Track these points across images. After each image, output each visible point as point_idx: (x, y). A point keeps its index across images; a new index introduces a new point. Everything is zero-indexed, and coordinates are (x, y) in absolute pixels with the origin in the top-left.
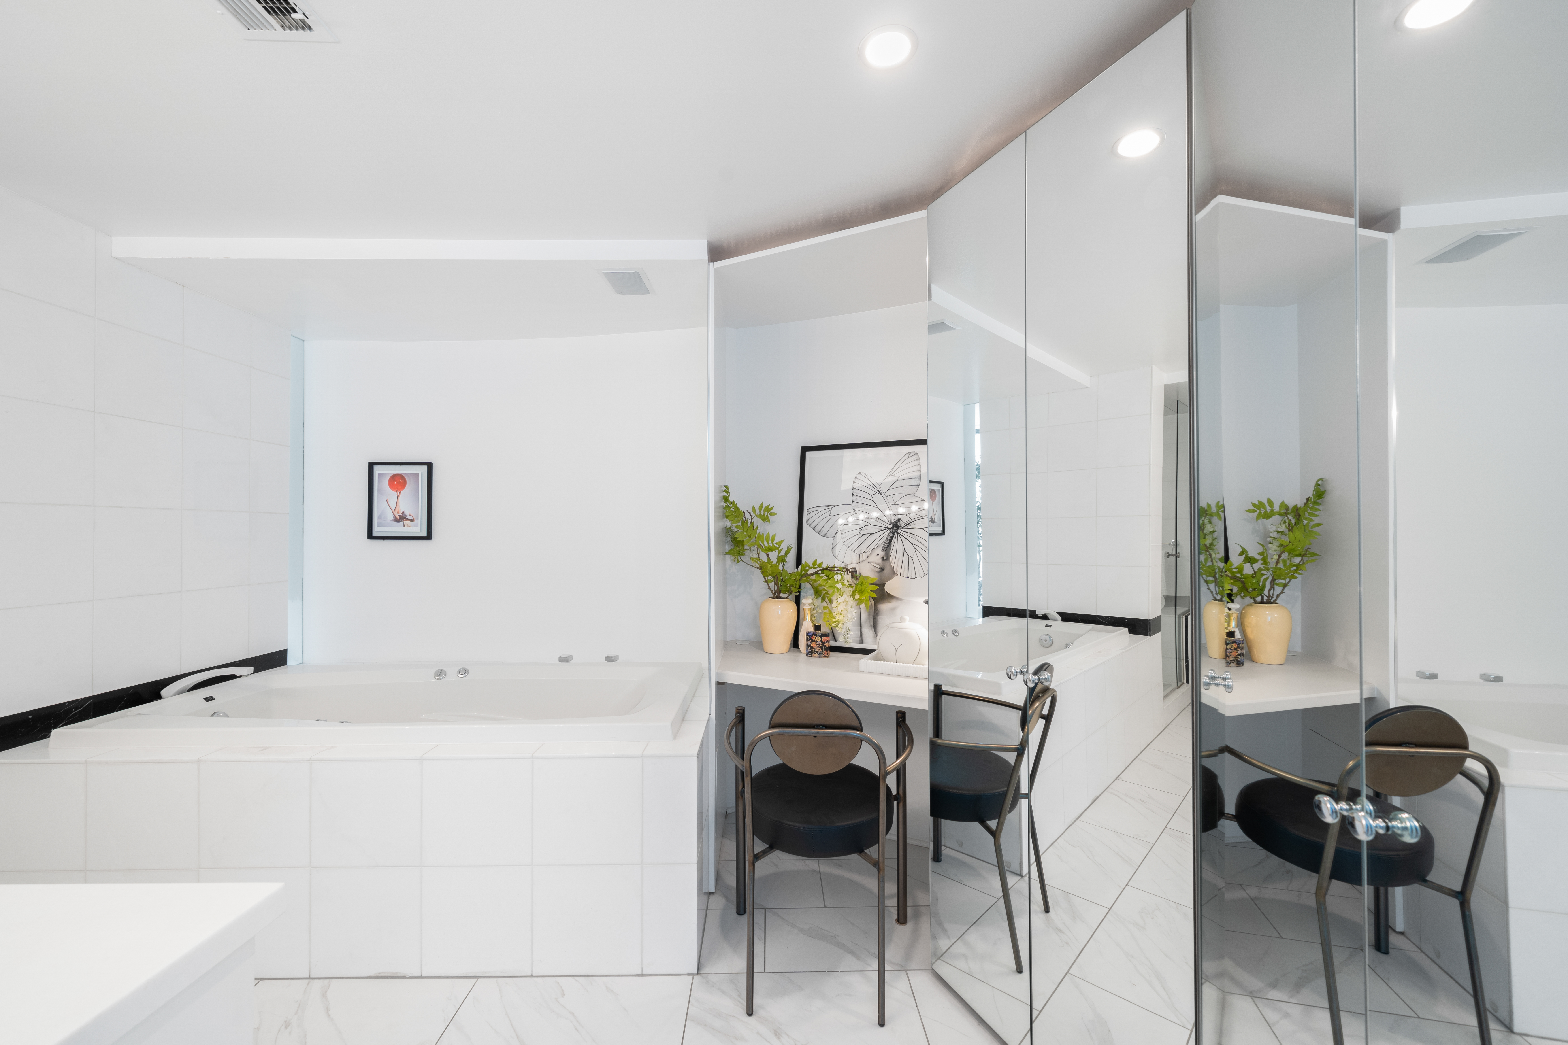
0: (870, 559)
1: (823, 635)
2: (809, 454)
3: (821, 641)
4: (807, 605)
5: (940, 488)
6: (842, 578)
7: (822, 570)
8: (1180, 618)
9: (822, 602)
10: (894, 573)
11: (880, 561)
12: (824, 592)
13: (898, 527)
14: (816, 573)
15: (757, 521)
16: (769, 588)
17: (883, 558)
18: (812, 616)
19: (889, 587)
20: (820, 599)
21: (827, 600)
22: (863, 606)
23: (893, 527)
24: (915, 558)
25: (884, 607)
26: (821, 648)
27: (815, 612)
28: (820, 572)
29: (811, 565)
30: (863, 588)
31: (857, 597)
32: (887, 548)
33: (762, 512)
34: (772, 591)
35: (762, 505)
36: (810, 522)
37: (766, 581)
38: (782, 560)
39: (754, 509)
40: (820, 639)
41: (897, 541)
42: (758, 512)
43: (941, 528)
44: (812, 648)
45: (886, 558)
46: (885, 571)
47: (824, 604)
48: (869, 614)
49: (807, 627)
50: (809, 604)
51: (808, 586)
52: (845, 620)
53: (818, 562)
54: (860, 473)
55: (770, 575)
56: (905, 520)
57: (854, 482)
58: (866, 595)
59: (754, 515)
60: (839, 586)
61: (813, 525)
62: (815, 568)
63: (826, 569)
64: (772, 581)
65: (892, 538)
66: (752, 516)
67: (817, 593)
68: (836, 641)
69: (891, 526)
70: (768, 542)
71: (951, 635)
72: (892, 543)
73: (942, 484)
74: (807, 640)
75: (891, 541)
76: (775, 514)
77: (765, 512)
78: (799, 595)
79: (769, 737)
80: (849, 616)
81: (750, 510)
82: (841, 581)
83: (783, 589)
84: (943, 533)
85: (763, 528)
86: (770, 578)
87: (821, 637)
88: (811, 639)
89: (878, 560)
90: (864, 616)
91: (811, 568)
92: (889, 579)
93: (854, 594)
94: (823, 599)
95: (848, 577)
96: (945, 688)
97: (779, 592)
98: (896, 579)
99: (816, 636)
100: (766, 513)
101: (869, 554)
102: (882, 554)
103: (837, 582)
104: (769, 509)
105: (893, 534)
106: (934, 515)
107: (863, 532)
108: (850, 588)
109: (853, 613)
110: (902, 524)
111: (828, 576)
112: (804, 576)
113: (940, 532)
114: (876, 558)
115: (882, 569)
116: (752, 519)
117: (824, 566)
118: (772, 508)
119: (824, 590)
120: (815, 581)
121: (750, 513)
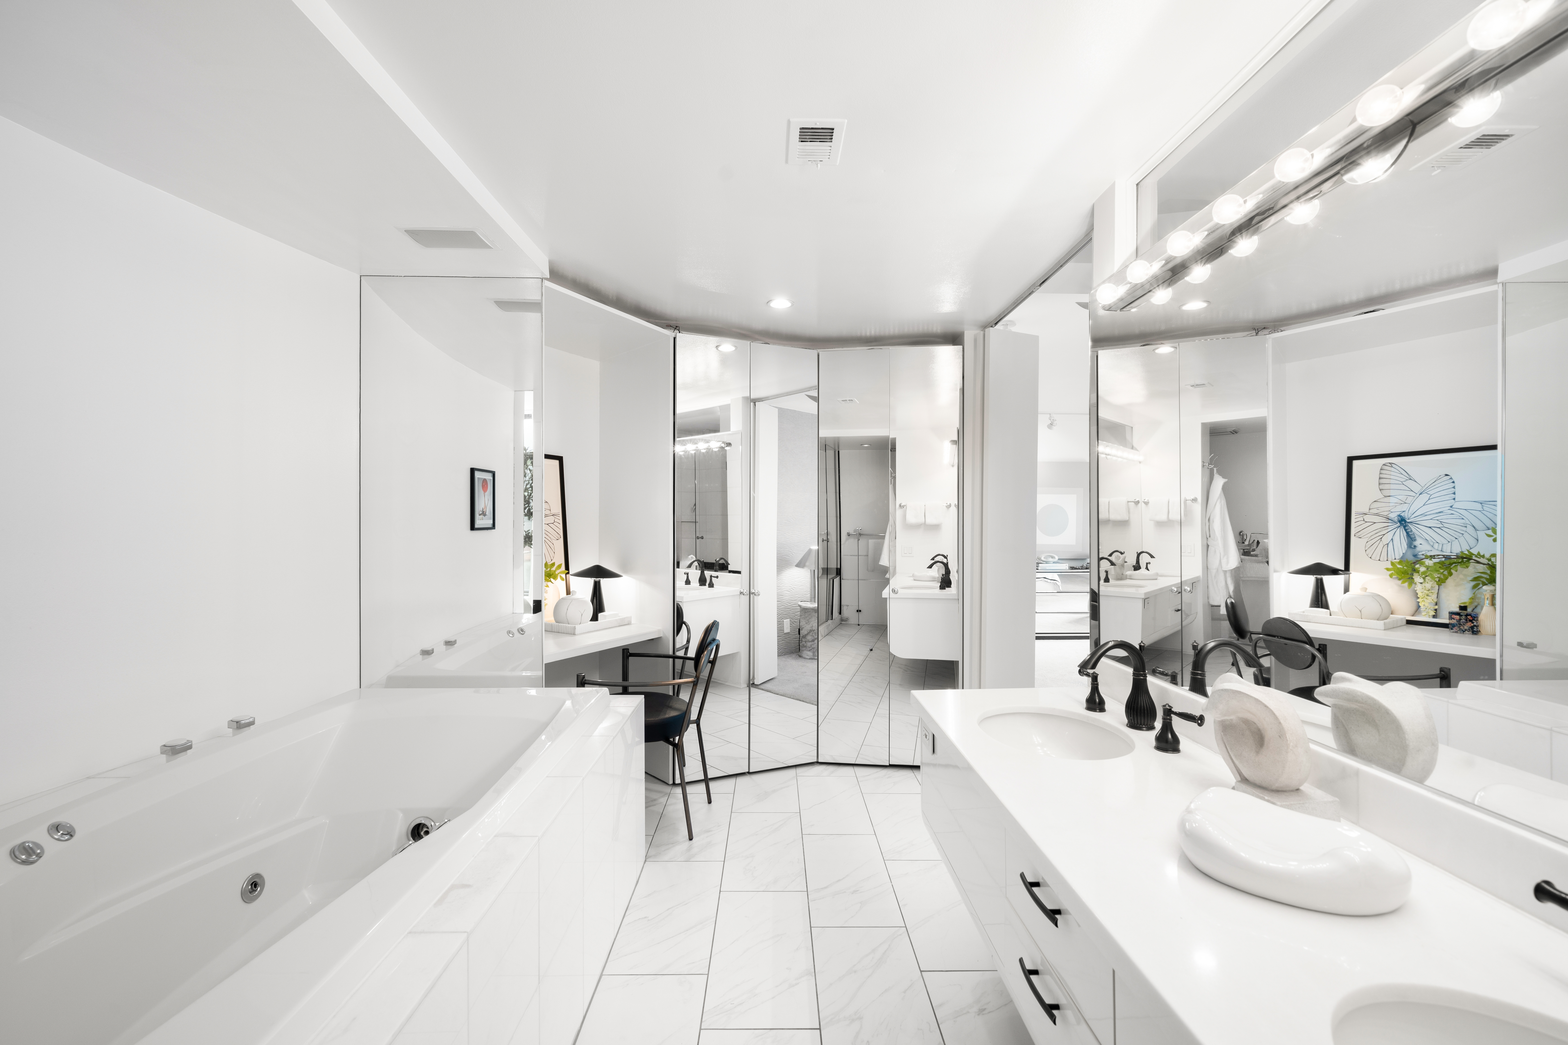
5: (492, 478)
8: (829, 581)
43: (491, 522)
73: (494, 474)
84: (494, 527)
106: (485, 506)
113: (491, 526)
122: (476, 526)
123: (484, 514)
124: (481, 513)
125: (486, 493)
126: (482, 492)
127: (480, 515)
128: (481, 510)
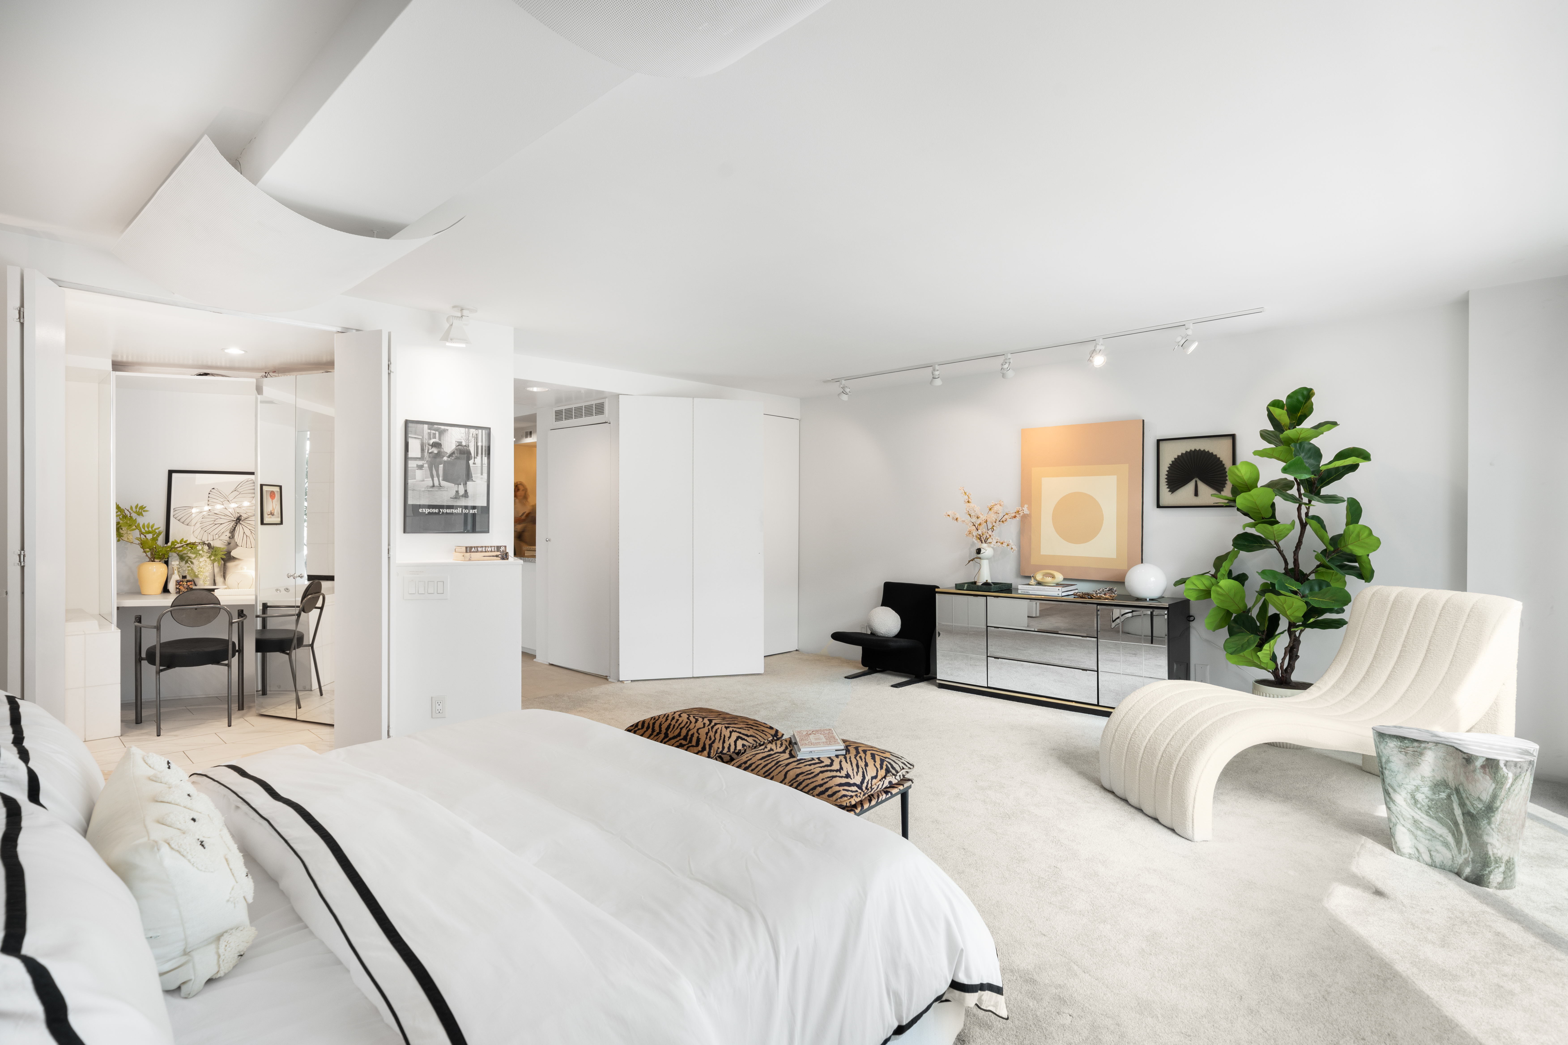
0: (221, 538)
1: (188, 581)
2: (174, 475)
3: (187, 585)
4: (175, 565)
5: (279, 490)
6: (202, 548)
7: (187, 545)
9: (186, 564)
10: (237, 545)
11: (228, 539)
12: (187, 558)
13: (240, 520)
14: (182, 546)
15: (134, 515)
16: (147, 556)
17: (230, 537)
18: (178, 572)
19: (234, 553)
20: (184, 562)
21: (189, 562)
22: (216, 564)
23: (237, 520)
24: (251, 537)
25: (230, 565)
26: (187, 588)
27: (180, 569)
28: (185, 546)
29: (179, 542)
30: (217, 553)
31: (213, 558)
32: (233, 531)
33: (138, 509)
34: (149, 558)
35: (137, 505)
36: (175, 516)
37: (145, 552)
38: (155, 539)
39: (131, 508)
40: (186, 584)
41: (239, 529)
42: (134, 509)
43: (279, 519)
44: (179, 589)
45: (232, 536)
46: (231, 543)
47: (188, 565)
48: (220, 570)
49: (176, 577)
50: (177, 565)
51: (175, 555)
52: (204, 571)
53: (184, 540)
54: (214, 489)
55: (147, 548)
56: (244, 516)
57: (209, 494)
58: (219, 556)
59: (131, 512)
60: (201, 552)
61: (178, 518)
62: (181, 544)
63: (190, 544)
64: (149, 552)
65: (236, 526)
66: (130, 512)
67: (182, 558)
68: (196, 585)
69: (235, 519)
70: (144, 529)
71: (283, 591)
72: (236, 528)
73: (281, 487)
74: (176, 585)
75: (235, 528)
76: (147, 511)
77: (139, 509)
78: (168, 560)
79: (171, 611)
80: (207, 569)
81: (128, 508)
82: (202, 549)
83: (156, 556)
84: (281, 523)
85: (141, 521)
86: (148, 550)
87: (187, 582)
88: (179, 584)
89: (227, 538)
90: (216, 570)
91: (178, 543)
92: (234, 548)
93: (210, 557)
94: (187, 562)
95: (206, 548)
96: (269, 604)
97: (154, 558)
98: (238, 549)
99: (183, 582)
100: (141, 510)
101: (220, 535)
102: (229, 535)
103: (199, 550)
104: (142, 508)
105: (237, 524)
106: (273, 509)
107: (215, 523)
108: (208, 554)
109: (209, 568)
110: (243, 518)
111: (192, 548)
112: (173, 549)
113: (279, 522)
114: (226, 536)
115: (229, 544)
116: (130, 514)
117: (188, 542)
118: (145, 507)
119: (188, 556)
120: (181, 551)
121: (128, 510)
122: (265, 522)
123: (272, 514)
124: (269, 513)
125: (274, 501)
126: (270, 500)
127: (268, 515)
128: (270, 511)
